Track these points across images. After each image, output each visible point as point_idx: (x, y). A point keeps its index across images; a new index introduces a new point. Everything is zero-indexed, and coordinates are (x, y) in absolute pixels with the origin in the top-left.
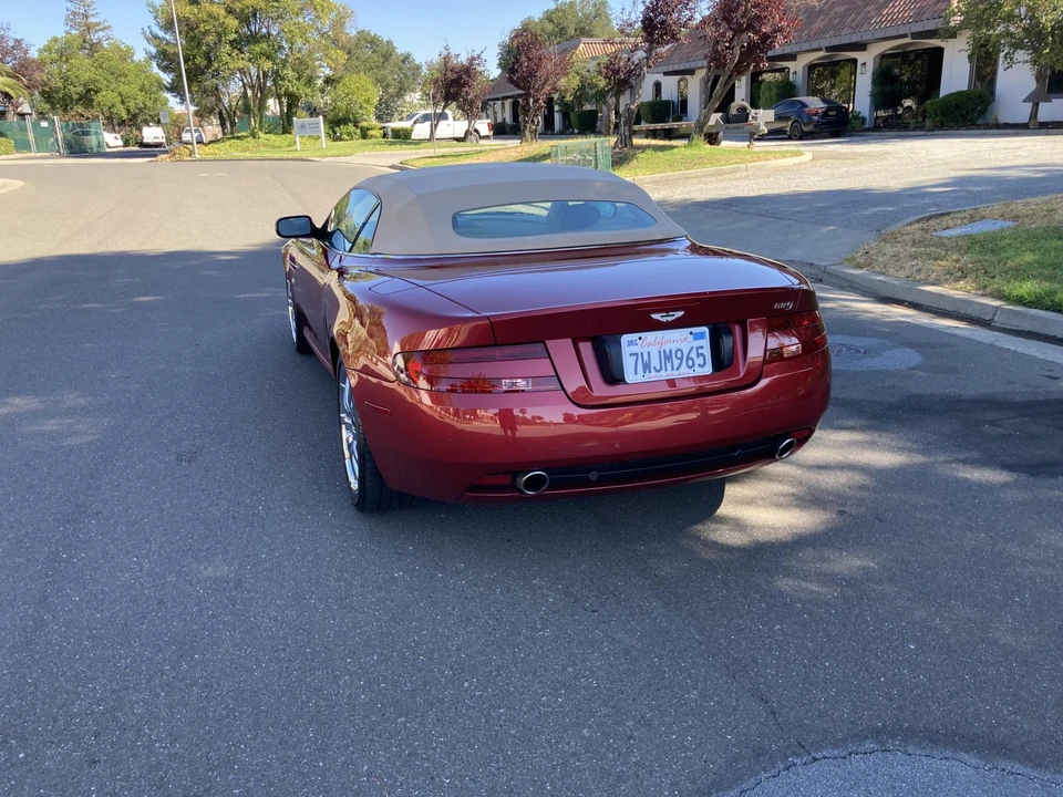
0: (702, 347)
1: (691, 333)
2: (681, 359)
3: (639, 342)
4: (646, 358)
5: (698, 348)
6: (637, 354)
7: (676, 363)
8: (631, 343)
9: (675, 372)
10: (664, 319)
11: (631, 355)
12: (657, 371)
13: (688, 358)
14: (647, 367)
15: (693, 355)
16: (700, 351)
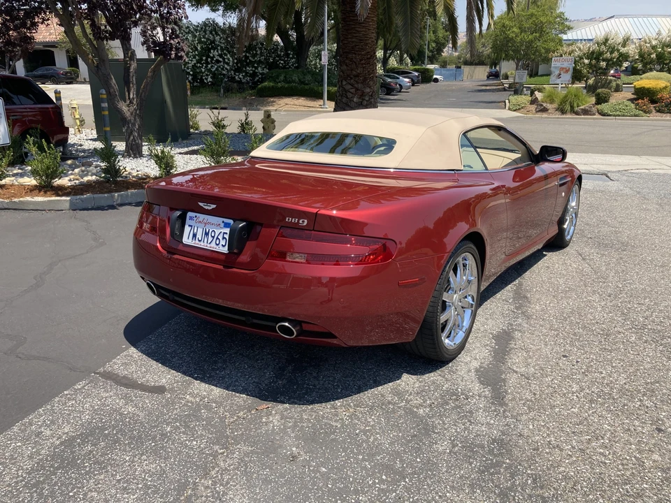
0: (226, 233)
1: (223, 222)
2: (213, 237)
3: (195, 219)
4: (195, 231)
5: (224, 233)
6: (192, 226)
7: (210, 239)
8: (191, 218)
9: (208, 245)
10: (206, 208)
11: (189, 226)
12: (200, 241)
13: (217, 238)
14: (195, 235)
15: (220, 237)
16: (225, 236)
